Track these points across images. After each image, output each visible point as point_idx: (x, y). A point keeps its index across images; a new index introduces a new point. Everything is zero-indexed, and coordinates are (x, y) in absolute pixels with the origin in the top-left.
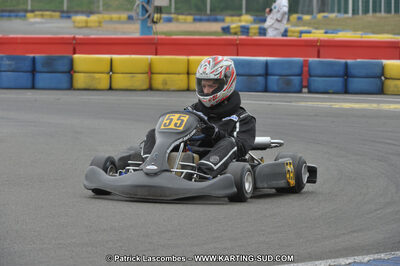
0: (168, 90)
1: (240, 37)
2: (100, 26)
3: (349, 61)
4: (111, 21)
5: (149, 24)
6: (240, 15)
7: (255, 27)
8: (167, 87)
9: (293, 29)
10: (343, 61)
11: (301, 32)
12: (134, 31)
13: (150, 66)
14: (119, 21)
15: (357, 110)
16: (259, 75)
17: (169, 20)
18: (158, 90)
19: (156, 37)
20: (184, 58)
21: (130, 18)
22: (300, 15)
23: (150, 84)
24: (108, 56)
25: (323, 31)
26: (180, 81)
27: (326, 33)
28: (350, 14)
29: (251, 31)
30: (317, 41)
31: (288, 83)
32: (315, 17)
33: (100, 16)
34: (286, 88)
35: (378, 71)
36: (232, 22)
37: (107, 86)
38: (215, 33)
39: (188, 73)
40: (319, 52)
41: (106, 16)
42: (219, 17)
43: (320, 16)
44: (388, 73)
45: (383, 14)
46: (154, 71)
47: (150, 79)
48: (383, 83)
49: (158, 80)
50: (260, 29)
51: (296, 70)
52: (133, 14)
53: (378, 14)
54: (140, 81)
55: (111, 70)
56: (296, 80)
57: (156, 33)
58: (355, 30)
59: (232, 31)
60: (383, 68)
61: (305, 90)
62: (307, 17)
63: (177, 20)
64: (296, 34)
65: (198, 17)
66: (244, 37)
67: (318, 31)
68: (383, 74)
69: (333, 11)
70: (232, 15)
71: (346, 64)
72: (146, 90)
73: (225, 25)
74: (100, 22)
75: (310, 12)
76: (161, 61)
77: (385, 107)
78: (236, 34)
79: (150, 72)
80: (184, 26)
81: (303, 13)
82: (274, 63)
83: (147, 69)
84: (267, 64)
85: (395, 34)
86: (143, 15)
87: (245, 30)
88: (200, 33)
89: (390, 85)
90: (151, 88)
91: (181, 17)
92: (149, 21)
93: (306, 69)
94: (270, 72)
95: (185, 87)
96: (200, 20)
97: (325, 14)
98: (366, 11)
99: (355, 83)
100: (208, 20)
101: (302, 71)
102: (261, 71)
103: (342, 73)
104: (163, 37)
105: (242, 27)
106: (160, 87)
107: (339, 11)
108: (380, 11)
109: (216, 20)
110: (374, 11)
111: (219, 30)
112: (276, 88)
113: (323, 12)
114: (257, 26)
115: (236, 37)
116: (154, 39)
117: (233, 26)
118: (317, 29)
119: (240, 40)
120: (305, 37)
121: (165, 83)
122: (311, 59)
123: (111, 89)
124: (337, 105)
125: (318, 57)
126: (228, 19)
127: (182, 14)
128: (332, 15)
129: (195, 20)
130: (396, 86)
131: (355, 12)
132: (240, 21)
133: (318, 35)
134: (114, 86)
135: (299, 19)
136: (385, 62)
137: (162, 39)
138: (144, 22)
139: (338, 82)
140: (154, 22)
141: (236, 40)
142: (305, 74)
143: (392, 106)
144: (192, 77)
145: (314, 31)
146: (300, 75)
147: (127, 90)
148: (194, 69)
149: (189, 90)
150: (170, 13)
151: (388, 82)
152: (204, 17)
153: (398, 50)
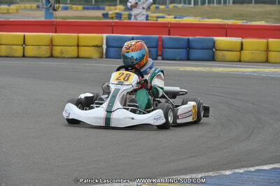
0: (64, 58)
1: (115, 20)
2: (17, 12)
3: (190, 38)
4: (25, 9)
5: (51, 11)
6: (116, 5)
7: (125, 14)
8: (63, 55)
9: (152, 15)
10: (187, 37)
11: (158, 17)
12: (40, 16)
13: (52, 40)
14: (31, 9)
15: (196, 72)
17: (66, 9)
18: (57, 57)
19: (55, 20)
20: (76, 35)
21: (38, 7)
22: (157, 5)
23: (52, 53)
24: (22, 34)
25: (173, 17)
26: (72, 51)
27: (175, 18)
28: (192, 5)
29: (123, 16)
30: (168, 23)
32: (168, 7)
33: (18, 5)
35: (210, 44)
36: (110, 10)
37: (21, 54)
38: (97, 18)
39: (78, 46)
40: (169, 31)
41: (22, 6)
42: (101, 6)
43: (171, 6)
44: (218, 46)
45: (215, 5)
46: (54, 44)
47: (52, 50)
48: (214, 53)
49: (57, 51)
50: (129, 14)
51: (154, 44)
52: (40, 4)
53: (212, 5)
54: (45, 51)
55: (24, 43)
56: (154, 50)
57: (56, 18)
58: (196, 16)
59: (109, 16)
60: (214, 42)
61: (160, 58)
62: (162, 7)
63: (72, 8)
64: (155, 19)
65: (86, 6)
66: (117, 21)
67: (169, 17)
68: (214, 47)
69: (180, 3)
70: (110, 5)
71: (188, 39)
72: (49, 57)
73: (105, 12)
74: (17, 10)
75: (164, 3)
76: (59, 37)
77: (215, 70)
78: (112, 18)
79: (52, 45)
80: (76, 13)
81: (159, 4)
83: (49, 43)
85: (223, 19)
86: (46, 5)
87: (119, 16)
88: (87, 18)
89: (219, 54)
90: (52, 56)
91: (74, 6)
92: (51, 9)
93: (160, 43)
95: (76, 55)
96: (88, 9)
97: (175, 5)
98: (203, 3)
99: (194, 53)
100: (93, 9)
101: (158, 44)
103: (185, 45)
104: (61, 20)
105: (116, 14)
106: (58, 55)
107: (185, 3)
108: (213, 3)
109: (99, 9)
110: (209, 3)
111: (101, 15)
113: (174, 3)
114: (127, 13)
115: (111, 21)
116: (54, 22)
117: (110, 13)
118: (169, 15)
120: (160, 20)
121: (62, 52)
122: (164, 36)
123: (24, 56)
124: (182, 69)
125: (169, 35)
126: (107, 8)
127: (75, 4)
128: (180, 6)
129: (84, 9)
130: (224, 55)
131: (196, 3)
132: (116, 9)
133: (170, 19)
134: (26, 54)
135: (157, 8)
136: (216, 38)
137: (59, 22)
138: (47, 9)
139: (183, 52)
140: (54, 10)
141: (112, 22)
142: (160, 46)
143: (221, 70)
144: (81, 48)
145: (167, 16)
146: (156, 47)
147: (35, 57)
148: (82, 43)
149: (78, 57)
150: (67, 4)
151: (218, 52)
152: (90, 7)
153: (226, 31)
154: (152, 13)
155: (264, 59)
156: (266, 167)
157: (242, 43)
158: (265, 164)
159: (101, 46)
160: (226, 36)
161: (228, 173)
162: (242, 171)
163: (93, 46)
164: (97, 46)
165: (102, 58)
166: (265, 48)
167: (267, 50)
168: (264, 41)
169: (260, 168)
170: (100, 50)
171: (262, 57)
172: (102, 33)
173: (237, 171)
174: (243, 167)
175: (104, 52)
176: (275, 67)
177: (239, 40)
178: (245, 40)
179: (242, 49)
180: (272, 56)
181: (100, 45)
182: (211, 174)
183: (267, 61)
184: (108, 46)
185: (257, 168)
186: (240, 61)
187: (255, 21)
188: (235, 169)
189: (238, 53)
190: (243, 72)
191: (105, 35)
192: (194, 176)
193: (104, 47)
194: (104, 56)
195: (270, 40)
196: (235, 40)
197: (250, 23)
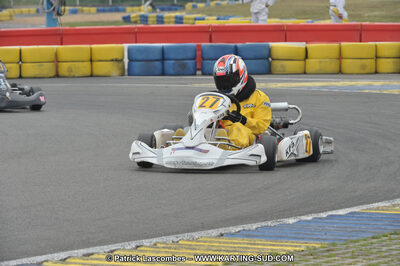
0: (74, 77)
1: (138, 25)
2: (11, 19)
3: (239, 45)
4: (21, 14)
5: (54, 17)
6: (139, 5)
7: (153, 16)
8: (72, 74)
9: (188, 16)
10: (233, 44)
11: (196, 19)
12: (40, 23)
13: (56, 55)
14: (29, 15)
16: (157, 60)
17: (75, 12)
18: (64, 77)
19: (58, 27)
20: (88, 46)
21: (38, 11)
22: (194, 3)
23: (57, 71)
24: (17, 47)
25: (215, 18)
26: (85, 68)
27: (218, 19)
29: (150, 19)
30: (209, 27)
31: (184, 66)
32: (209, 5)
33: (11, 10)
34: (181, 72)
35: (265, 53)
36: (133, 12)
37: (18, 75)
38: (115, 23)
39: (91, 61)
40: (211, 37)
41: (17, 10)
42: (120, 7)
43: (212, 4)
44: (275, 54)
46: (60, 59)
47: (57, 67)
48: (270, 64)
49: (64, 68)
50: (158, 17)
51: (190, 55)
52: (40, 7)
54: (48, 69)
55: (21, 60)
56: (190, 63)
57: (61, 24)
59: (133, 20)
60: (270, 50)
61: (199, 72)
62: (201, 5)
63: (82, 11)
64: (191, 21)
65: (100, 8)
66: (142, 25)
67: (211, 18)
68: (270, 55)
70: (132, 6)
71: (236, 47)
72: (54, 77)
73: (125, 15)
74: (11, 16)
76: (66, 50)
77: (273, 86)
78: (135, 22)
79: (56, 60)
80: (88, 17)
82: (169, 48)
83: (53, 58)
84: (163, 50)
85: (282, 18)
86: (48, 8)
87: (144, 19)
88: (103, 23)
89: (277, 65)
90: (57, 76)
91: (85, 8)
92: (55, 13)
93: (199, 53)
94: (166, 57)
95: (89, 74)
96: (103, 11)
97: (217, 2)
100: (111, 11)
101: (196, 55)
102: (158, 56)
104: (67, 28)
105: (141, 16)
106: (66, 74)
109: (118, 11)
111: (121, 19)
112: (171, 71)
114: (155, 15)
115: (134, 26)
116: (59, 30)
117: (133, 15)
118: (210, 15)
119: (139, 28)
120: (199, 23)
121: (70, 70)
122: (203, 44)
123: (21, 77)
125: (211, 41)
126: (129, 9)
127: (87, 6)
128: (224, 3)
129: (98, 11)
130: (282, 66)
132: (140, 10)
133: (211, 21)
134: (23, 75)
135: (194, 7)
136: (272, 44)
137: (66, 30)
138: (49, 14)
140: (59, 14)
141: (134, 28)
142: (199, 58)
143: (279, 85)
144: (95, 64)
145: (207, 18)
146: (194, 59)
147: (35, 78)
148: (96, 56)
149: (92, 76)
150: (75, 5)
151: (275, 63)
152: (107, 8)
153: (284, 33)
154: (188, 14)
155: (337, 69)
156: (341, 212)
157: (306, 49)
158: (341, 207)
159: (122, 60)
160: (286, 41)
161: (291, 221)
162: (309, 218)
163: (112, 60)
164: (116, 60)
165: (123, 75)
166: (336, 55)
167: (340, 57)
168: (336, 45)
169: (334, 213)
170: (120, 64)
171: (333, 66)
172: (122, 43)
173: (304, 218)
174: (311, 213)
175: (126, 67)
176: (351, 80)
177: (302, 45)
178: (311, 46)
179: (307, 57)
180: (347, 64)
181: (120, 58)
182: (269, 223)
183: (340, 72)
184: (131, 60)
185: (330, 213)
186: (305, 73)
187: (324, 19)
188: (300, 215)
189: (302, 63)
190: (309, 87)
191: (126, 46)
192: (247, 227)
193: (126, 61)
194: (126, 73)
195: (343, 44)
196: (298, 46)
197: (316, 23)
